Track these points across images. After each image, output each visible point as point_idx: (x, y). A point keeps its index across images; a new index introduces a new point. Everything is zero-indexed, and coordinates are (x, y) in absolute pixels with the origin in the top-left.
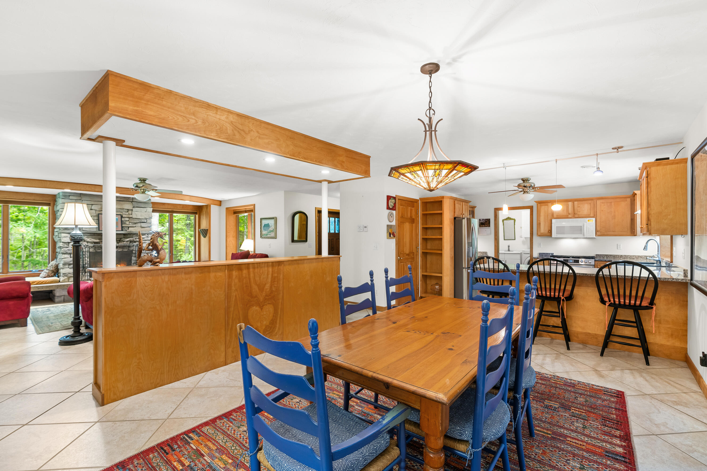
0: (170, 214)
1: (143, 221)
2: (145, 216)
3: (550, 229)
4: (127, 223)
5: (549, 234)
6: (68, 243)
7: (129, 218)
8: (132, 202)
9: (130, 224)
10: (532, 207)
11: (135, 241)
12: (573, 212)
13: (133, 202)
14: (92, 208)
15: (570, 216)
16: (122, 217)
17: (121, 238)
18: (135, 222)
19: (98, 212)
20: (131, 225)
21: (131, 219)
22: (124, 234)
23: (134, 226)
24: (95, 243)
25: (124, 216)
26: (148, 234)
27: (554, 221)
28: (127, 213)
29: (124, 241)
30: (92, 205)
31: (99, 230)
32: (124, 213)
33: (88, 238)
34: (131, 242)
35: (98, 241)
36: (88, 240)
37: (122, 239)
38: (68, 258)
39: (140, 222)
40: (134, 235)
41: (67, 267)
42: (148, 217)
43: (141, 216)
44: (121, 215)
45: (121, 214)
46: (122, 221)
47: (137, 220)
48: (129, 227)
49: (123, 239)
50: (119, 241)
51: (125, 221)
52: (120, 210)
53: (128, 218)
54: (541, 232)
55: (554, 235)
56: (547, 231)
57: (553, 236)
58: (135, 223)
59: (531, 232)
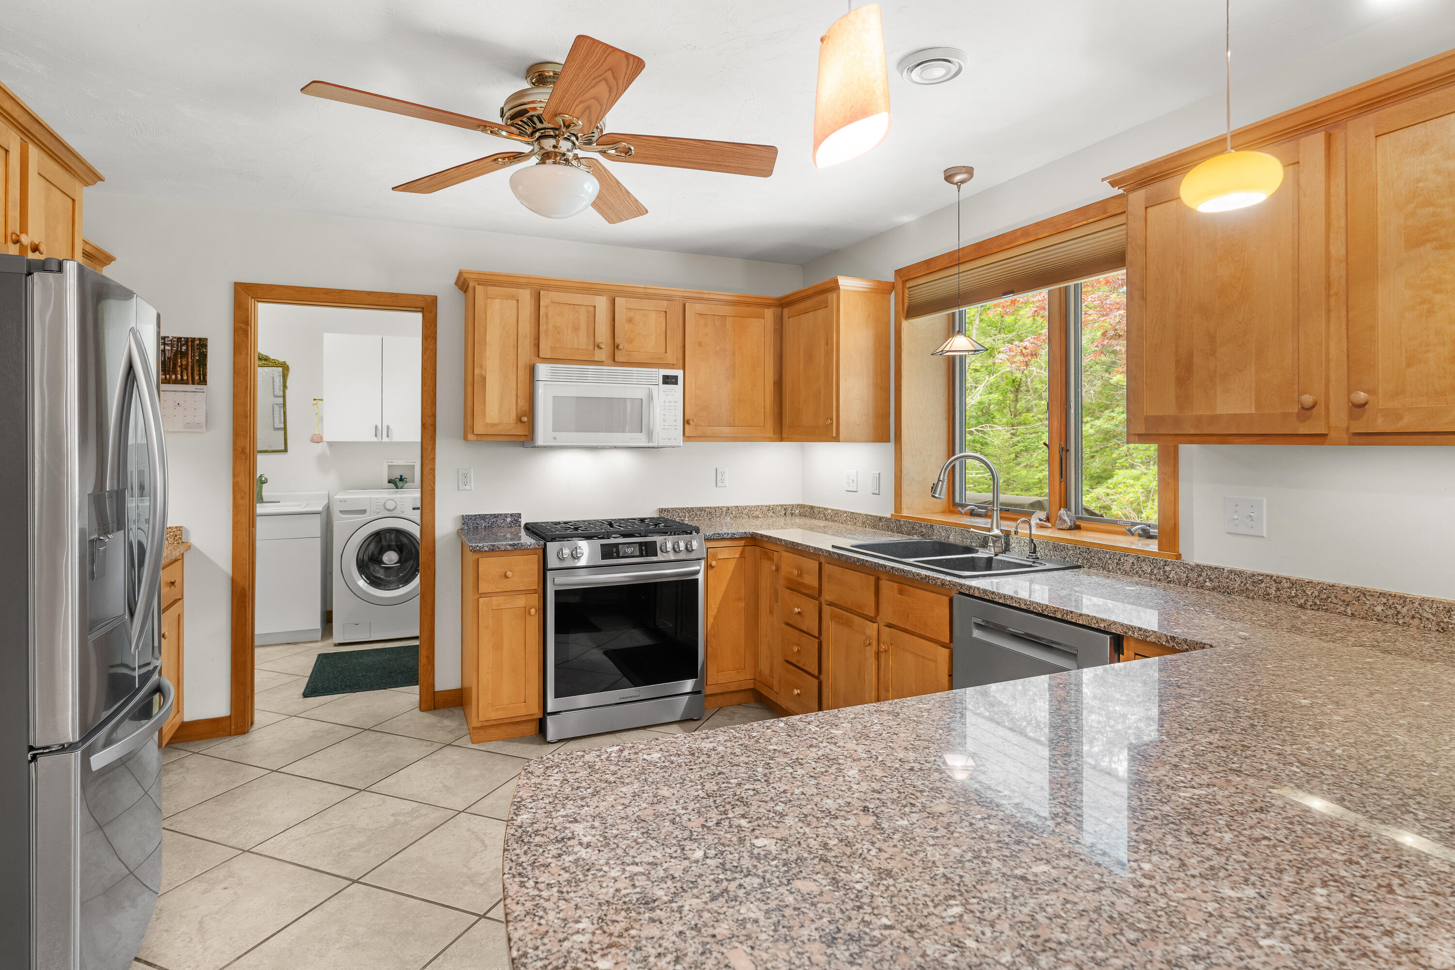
3: (523, 404)
5: (520, 430)
10: (434, 300)
12: (609, 341)
15: (602, 355)
27: (543, 370)
54: (488, 421)
55: (543, 433)
56: (513, 415)
57: (540, 440)
59: (429, 421)
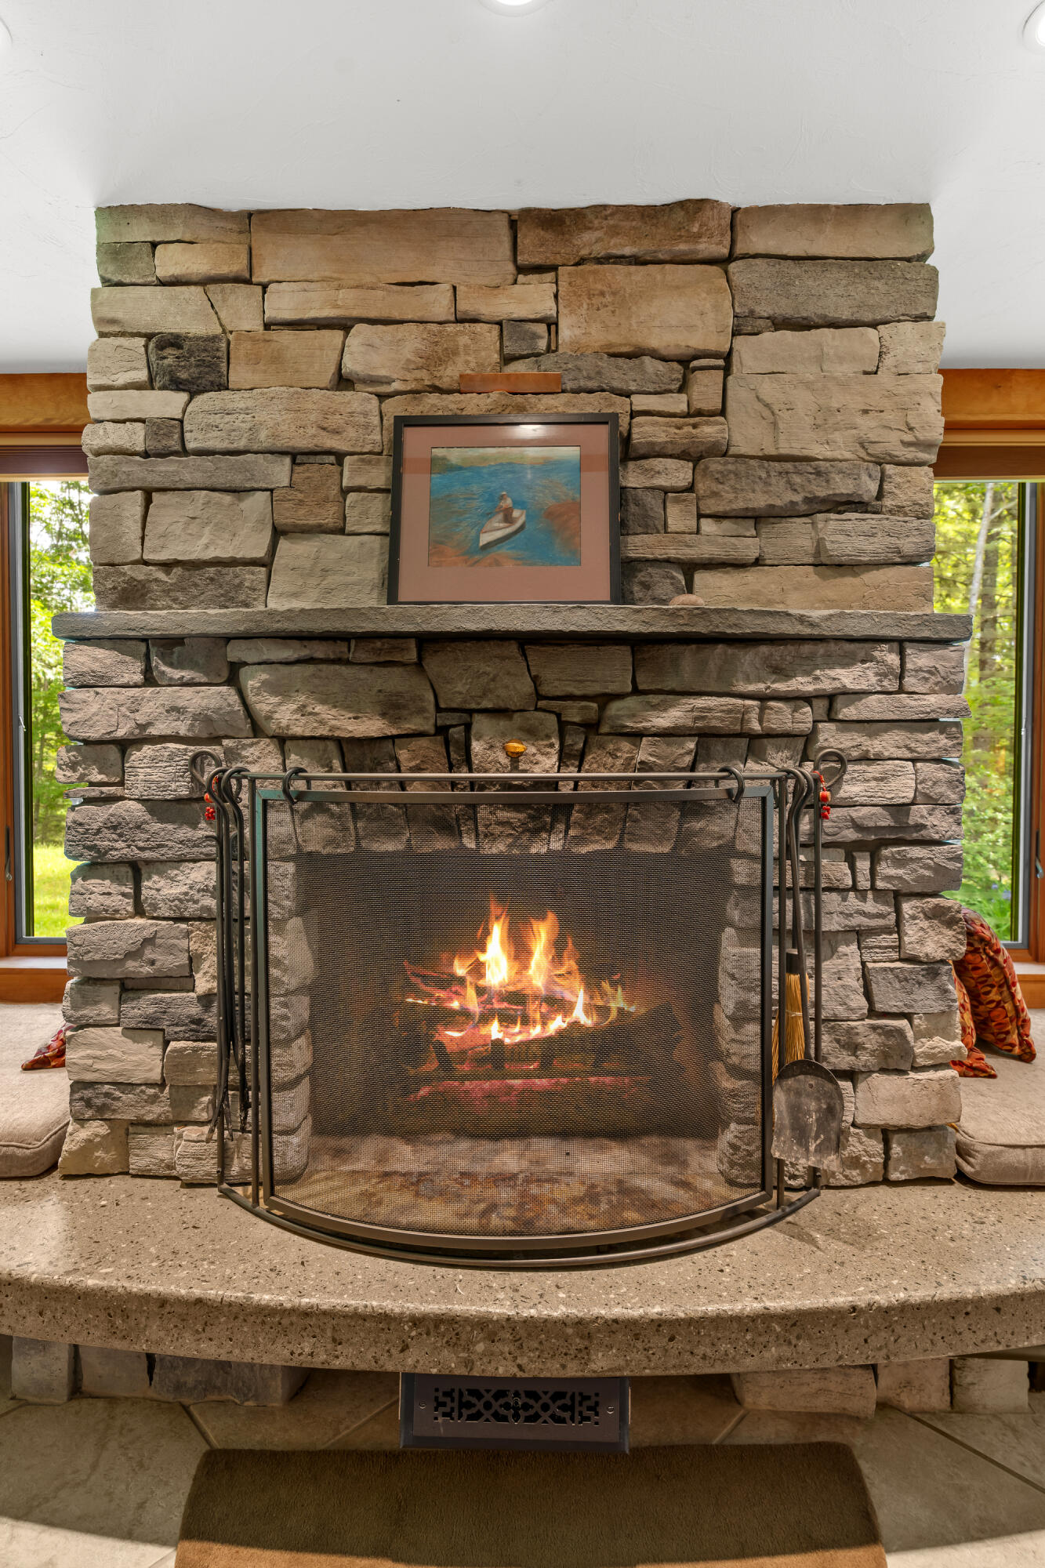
1: (843, 487)
2: (869, 427)
4: (678, 517)
6: (113, 753)
7: (694, 456)
8: (723, 262)
9: (708, 526)
11: (753, 737)
13: (733, 267)
14: (350, 365)
16: (625, 451)
17: (606, 699)
18: (759, 500)
19: (395, 408)
20: (714, 538)
21: (715, 465)
22: (638, 644)
23: (749, 547)
24: (349, 748)
25: (645, 432)
26: (900, 644)
28: (677, 403)
29: (637, 736)
30: (345, 325)
32: (640, 402)
33: (281, 690)
34: (707, 738)
35: (372, 726)
36: (285, 715)
37: (615, 708)
38: (113, 915)
40: (748, 658)
41: (106, 1011)
42: (890, 440)
43: (824, 420)
45: (620, 406)
46: (620, 497)
47: (778, 484)
48: (690, 568)
50: (591, 727)
51: (652, 502)
52: (605, 363)
53: (683, 456)
58: (758, 518)
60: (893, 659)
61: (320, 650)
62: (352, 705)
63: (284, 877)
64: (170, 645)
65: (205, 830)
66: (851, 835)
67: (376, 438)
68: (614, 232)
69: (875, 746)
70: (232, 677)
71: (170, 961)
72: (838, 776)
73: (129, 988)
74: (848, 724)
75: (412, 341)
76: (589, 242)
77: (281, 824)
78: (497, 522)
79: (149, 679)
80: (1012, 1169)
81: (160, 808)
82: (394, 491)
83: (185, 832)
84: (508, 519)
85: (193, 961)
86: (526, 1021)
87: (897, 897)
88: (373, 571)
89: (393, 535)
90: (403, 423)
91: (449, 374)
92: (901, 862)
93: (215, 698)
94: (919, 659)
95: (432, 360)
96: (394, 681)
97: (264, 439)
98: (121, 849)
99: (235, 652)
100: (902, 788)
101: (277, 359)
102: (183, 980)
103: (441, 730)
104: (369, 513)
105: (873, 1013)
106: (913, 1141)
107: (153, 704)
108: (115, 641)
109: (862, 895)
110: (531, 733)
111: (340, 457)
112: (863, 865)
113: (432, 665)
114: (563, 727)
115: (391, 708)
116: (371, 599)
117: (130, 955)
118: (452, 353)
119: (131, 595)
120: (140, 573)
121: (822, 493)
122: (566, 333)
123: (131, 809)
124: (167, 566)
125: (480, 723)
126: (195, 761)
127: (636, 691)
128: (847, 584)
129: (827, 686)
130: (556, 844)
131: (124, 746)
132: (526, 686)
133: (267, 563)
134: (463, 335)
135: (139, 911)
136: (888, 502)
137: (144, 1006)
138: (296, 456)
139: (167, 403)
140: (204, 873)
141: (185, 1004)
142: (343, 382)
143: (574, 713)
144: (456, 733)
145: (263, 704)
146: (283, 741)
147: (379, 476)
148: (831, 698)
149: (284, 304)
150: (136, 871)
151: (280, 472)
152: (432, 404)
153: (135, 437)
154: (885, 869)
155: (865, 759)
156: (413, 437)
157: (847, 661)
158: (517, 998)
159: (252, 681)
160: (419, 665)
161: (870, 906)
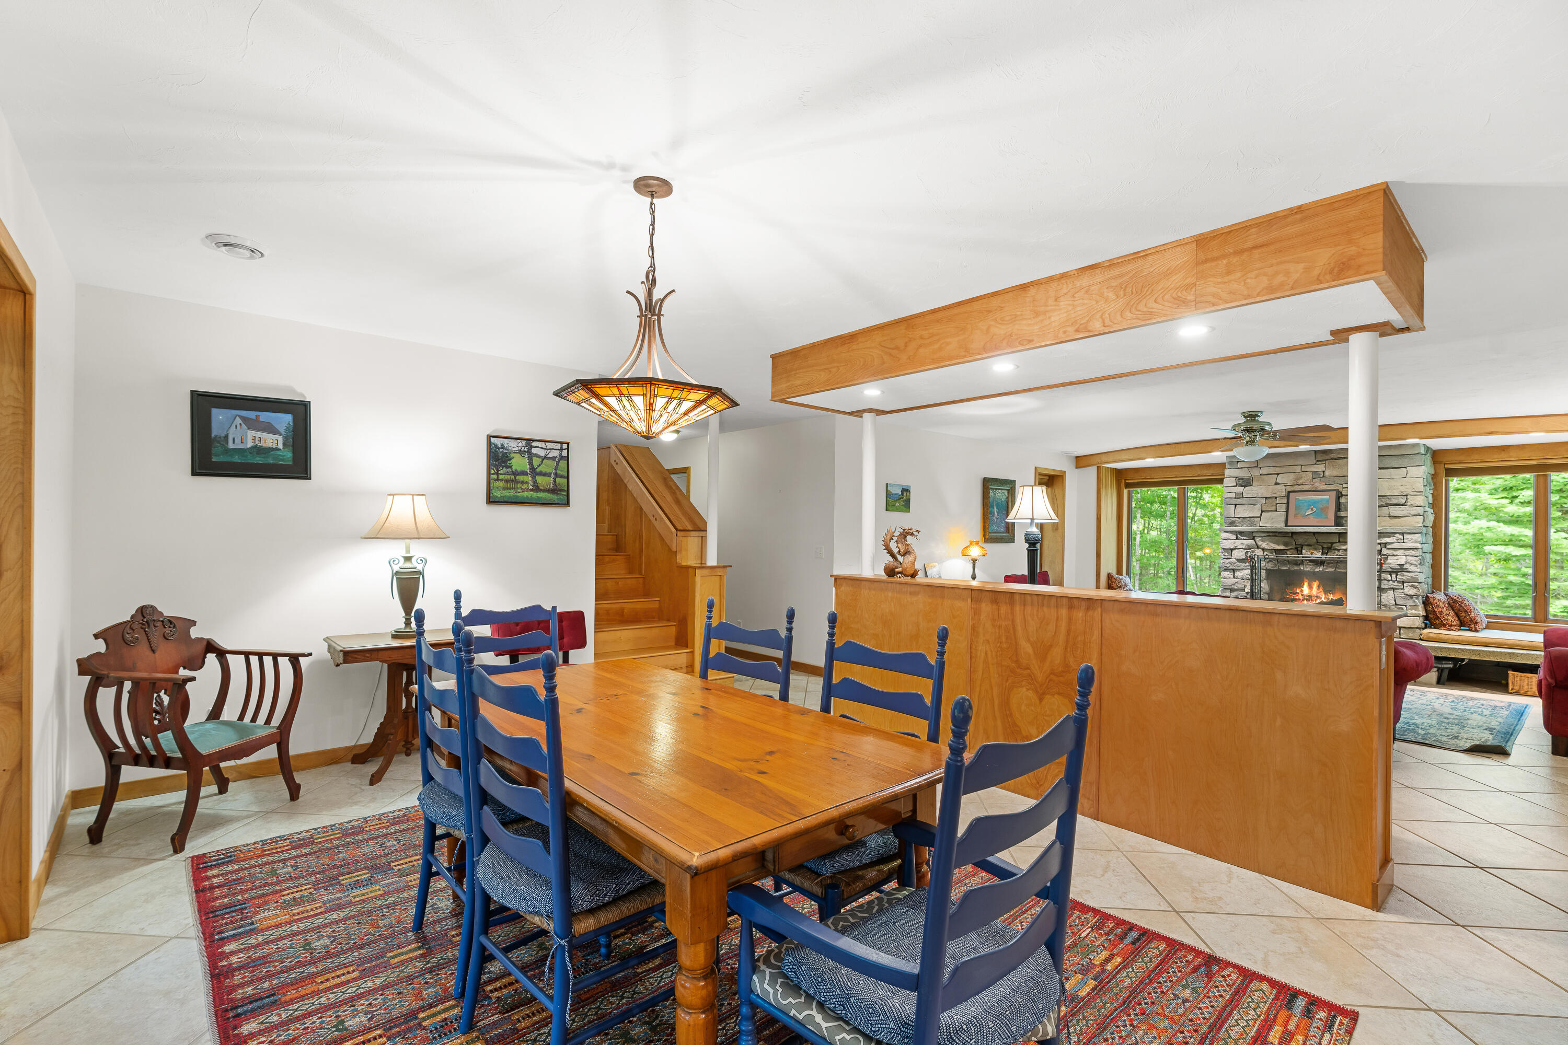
0: (1538, 476)
1: (1395, 501)
2: (1402, 489)
14: (1279, 482)
16: (1339, 495)
17: (1332, 543)
19: (1289, 489)
22: (1339, 533)
24: (1277, 551)
26: (1403, 534)
29: (1338, 550)
30: (1278, 474)
31: (1286, 525)
33: (1263, 541)
35: (1282, 547)
36: (1264, 545)
37: (1334, 545)
39: (1388, 505)
42: (1409, 492)
44: (1337, 491)
46: (1339, 504)
49: (1336, 546)
50: (1330, 549)
52: (1336, 479)
60: (1401, 537)
61: (1271, 534)
62: (1278, 544)
63: (1263, 573)
64: (1241, 533)
65: (1247, 564)
66: (1390, 570)
67: (1284, 494)
68: (1339, 454)
69: (1396, 553)
70: (1253, 538)
71: (1241, 586)
72: (1387, 559)
73: (1232, 590)
74: (1389, 549)
75: (1292, 476)
76: (1332, 456)
77: (1263, 564)
78: (1310, 510)
79: (1237, 539)
80: (1432, 638)
81: (1238, 560)
82: (1288, 504)
83: (1244, 564)
84: (1312, 510)
85: (1245, 586)
86: (1312, 601)
87: (1403, 582)
88: (1283, 518)
89: (1287, 512)
90: (1289, 492)
91: (1300, 482)
92: (1403, 575)
93: (1251, 542)
94: (1406, 536)
95: (1296, 480)
96: (1286, 539)
97: (1260, 495)
98: (1231, 567)
99: (1254, 535)
100: (1402, 561)
101: (1263, 480)
102: (1243, 590)
103: (1296, 548)
104: (1284, 508)
105: (1396, 604)
106: (1406, 630)
107: (1238, 543)
108: (1231, 532)
109: (1394, 581)
110: (1316, 549)
111: (1276, 498)
112: (1394, 576)
113: (1294, 537)
114: (1323, 548)
115: (1285, 544)
116: (1282, 525)
117: (1234, 585)
118: (1301, 478)
119: (1232, 524)
120: (1234, 519)
121: (1389, 502)
122: (1327, 474)
123: (1233, 560)
124: (1239, 518)
125: (1304, 547)
126: (1246, 553)
127: (1339, 542)
128: (1397, 520)
129: (1383, 541)
130: (1321, 569)
131: (1232, 550)
132: (1315, 540)
133: (1260, 517)
134: (1304, 474)
135: (1234, 578)
136: (1408, 504)
137: (1235, 593)
138: (1266, 498)
139: (1240, 489)
140: (1248, 571)
141: (1243, 594)
142: (1277, 484)
143: (1325, 546)
144: (1300, 549)
145: (1260, 543)
146: (1263, 550)
147: (1285, 501)
148: (1386, 544)
149: (1264, 471)
150: (1234, 571)
151: (1263, 501)
152: (1297, 488)
153: (1233, 495)
154: (1398, 577)
155: (1394, 555)
156: (1291, 494)
157: (1389, 537)
158: (1310, 596)
159: (1258, 539)
160: (1292, 536)
161: (1396, 583)
